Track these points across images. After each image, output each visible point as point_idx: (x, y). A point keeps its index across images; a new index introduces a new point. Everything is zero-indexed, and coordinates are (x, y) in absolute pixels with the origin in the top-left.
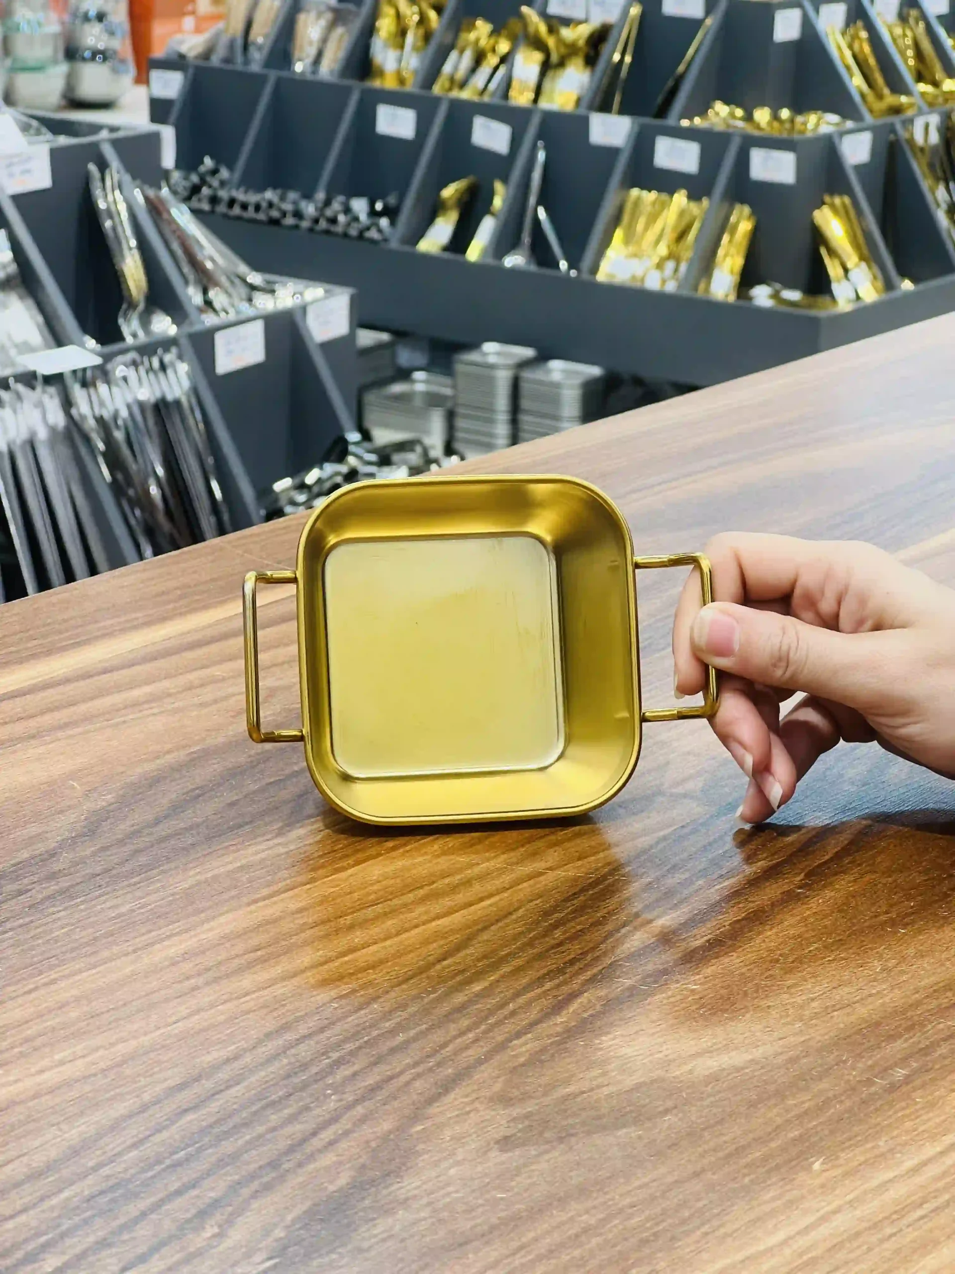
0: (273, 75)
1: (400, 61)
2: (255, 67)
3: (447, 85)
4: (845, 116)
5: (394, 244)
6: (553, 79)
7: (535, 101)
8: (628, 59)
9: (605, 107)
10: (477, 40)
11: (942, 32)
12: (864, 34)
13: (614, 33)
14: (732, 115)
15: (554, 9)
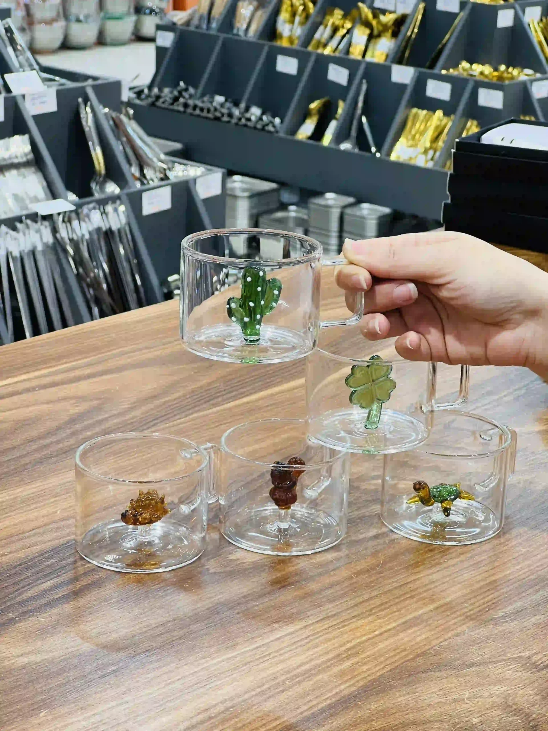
0: (222, 36)
1: (291, 30)
2: (213, 32)
3: (316, 45)
4: (536, 71)
5: (282, 134)
9: (400, 62)
10: (334, 21)
13: (408, 19)
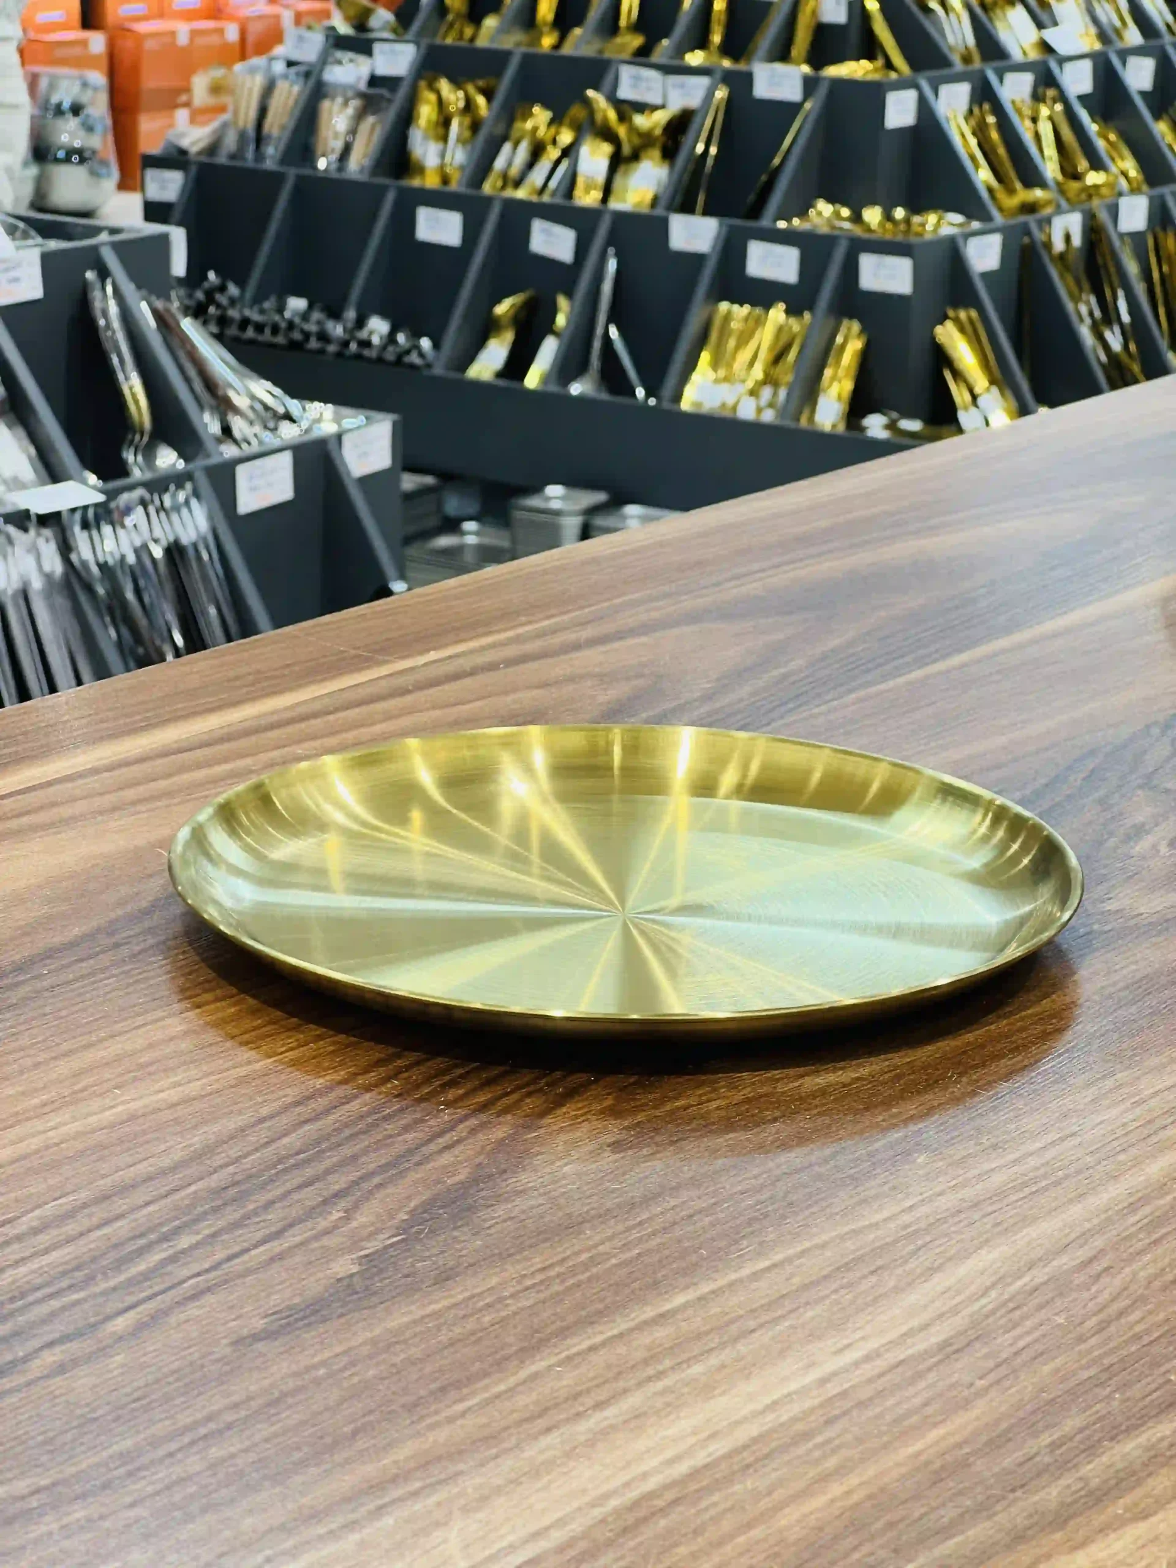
0: (292, 172)
1: (443, 155)
2: (269, 164)
3: (499, 183)
4: (970, 216)
5: (438, 370)
6: (626, 173)
7: (605, 200)
8: (713, 150)
9: (687, 207)
10: (535, 129)
11: (1084, 115)
12: (991, 119)
13: (697, 120)
14: (837, 214)
15: (625, 92)
